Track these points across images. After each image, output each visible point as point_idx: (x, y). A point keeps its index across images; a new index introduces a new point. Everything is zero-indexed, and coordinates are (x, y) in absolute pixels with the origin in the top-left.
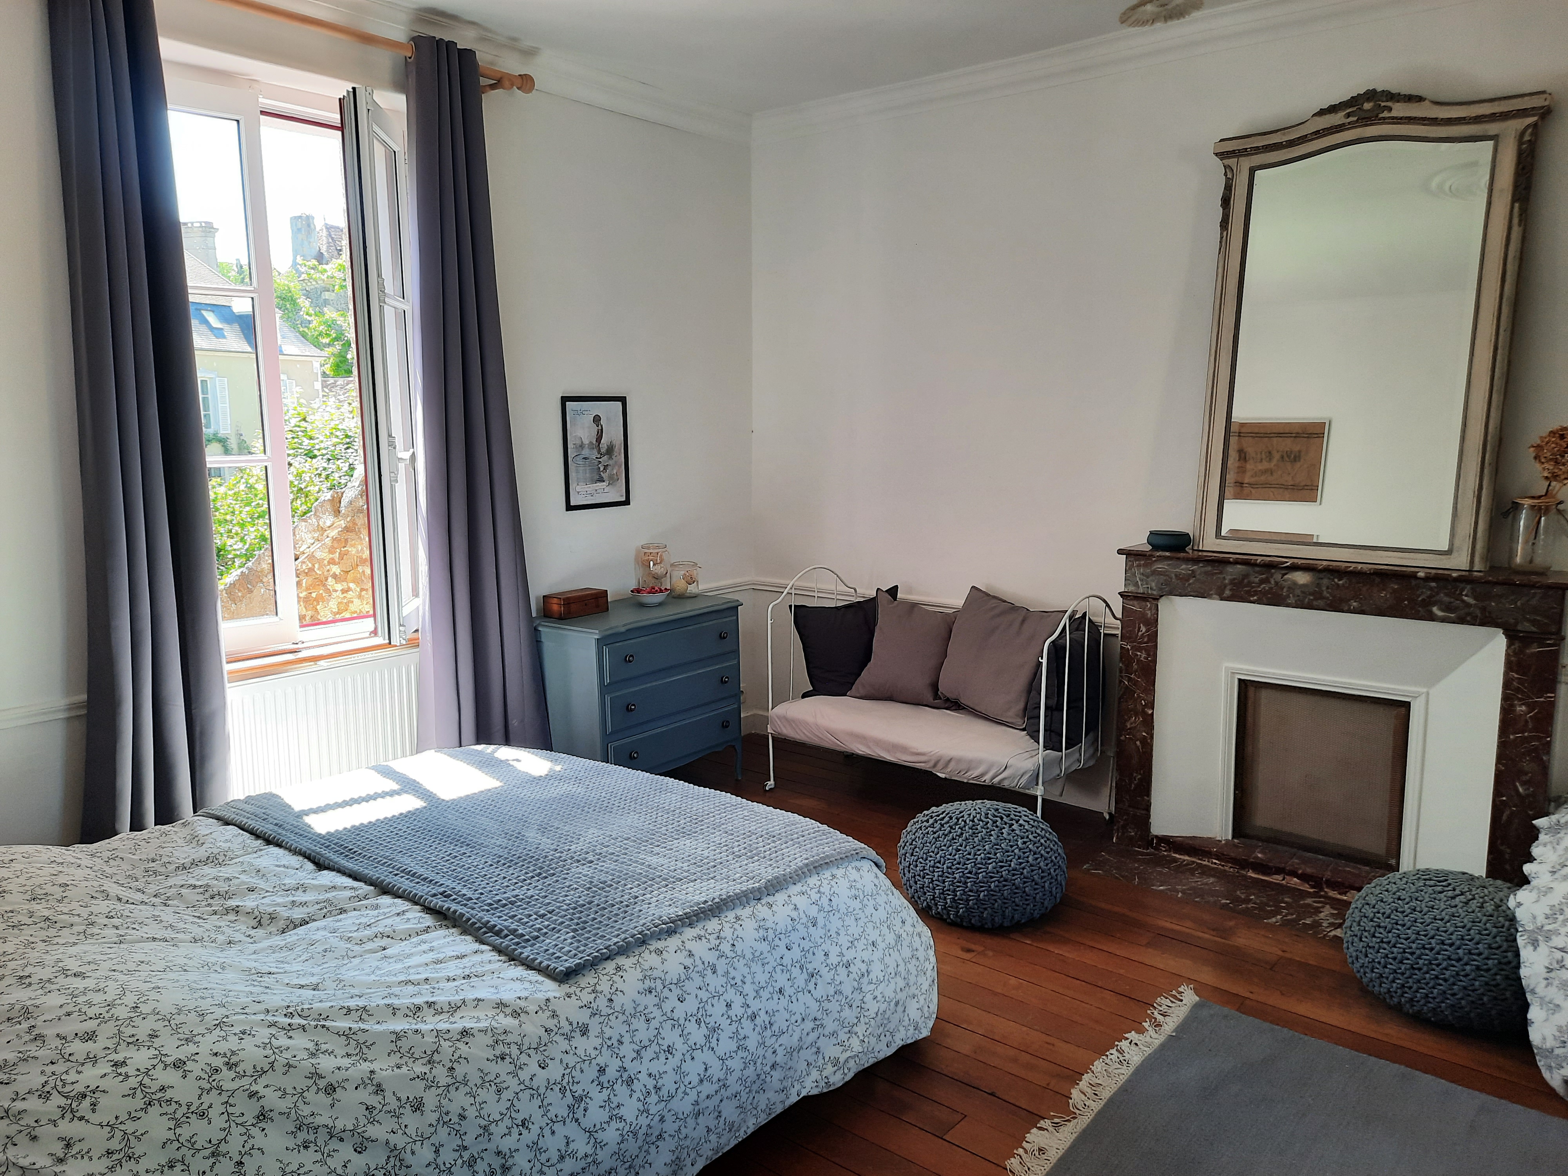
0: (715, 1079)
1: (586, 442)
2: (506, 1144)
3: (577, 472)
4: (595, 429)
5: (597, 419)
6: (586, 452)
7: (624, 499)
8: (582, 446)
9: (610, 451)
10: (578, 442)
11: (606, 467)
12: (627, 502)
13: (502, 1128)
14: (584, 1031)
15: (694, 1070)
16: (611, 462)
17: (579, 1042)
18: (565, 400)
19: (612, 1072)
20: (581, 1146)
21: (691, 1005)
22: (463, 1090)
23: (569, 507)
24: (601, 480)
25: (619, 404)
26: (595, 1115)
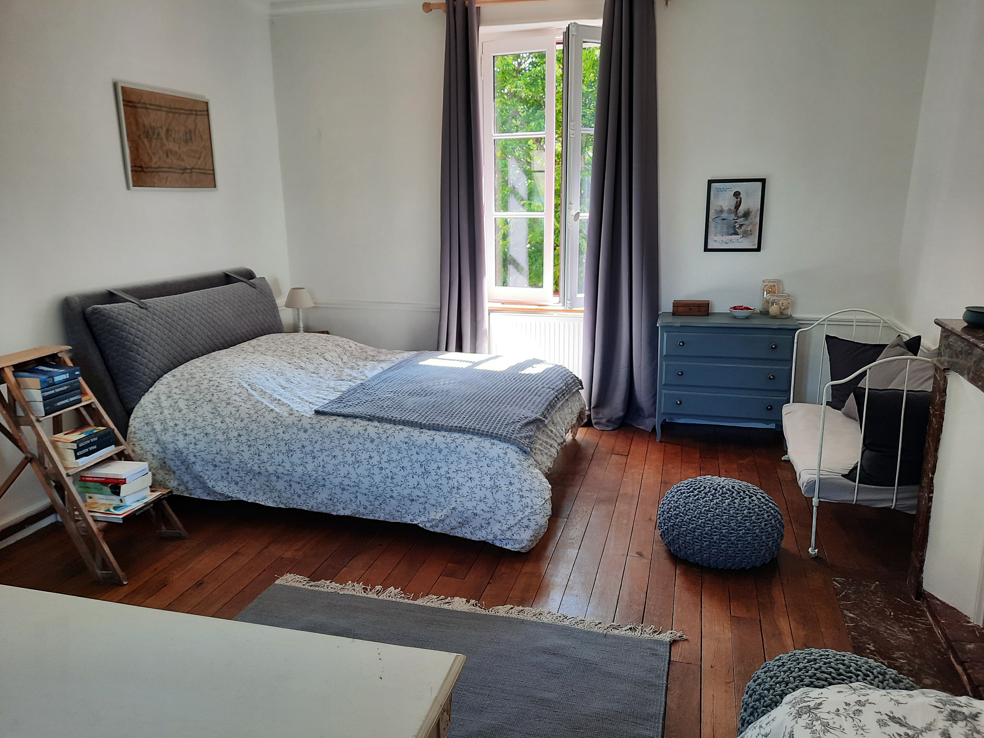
0: (352, 480)
1: (726, 208)
2: (261, 448)
3: (716, 227)
4: (734, 201)
5: (737, 194)
6: (724, 215)
7: (756, 247)
8: (722, 211)
9: (746, 215)
10: (719, 209)
11: (741, 226)
12: (758, 249)
13: (261, 442)
14: (305, 431)
15: (343, 471)
16: (746, 222)
17: (302, 434)
18: (710, 182)
19: (308, 449)
20: (288, 466)
21: (353, 447)
22: (257, 424)
23: (706, 249)
24: (736, 233)
25: (759, 184)
26: (295, 459)
